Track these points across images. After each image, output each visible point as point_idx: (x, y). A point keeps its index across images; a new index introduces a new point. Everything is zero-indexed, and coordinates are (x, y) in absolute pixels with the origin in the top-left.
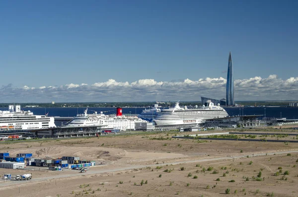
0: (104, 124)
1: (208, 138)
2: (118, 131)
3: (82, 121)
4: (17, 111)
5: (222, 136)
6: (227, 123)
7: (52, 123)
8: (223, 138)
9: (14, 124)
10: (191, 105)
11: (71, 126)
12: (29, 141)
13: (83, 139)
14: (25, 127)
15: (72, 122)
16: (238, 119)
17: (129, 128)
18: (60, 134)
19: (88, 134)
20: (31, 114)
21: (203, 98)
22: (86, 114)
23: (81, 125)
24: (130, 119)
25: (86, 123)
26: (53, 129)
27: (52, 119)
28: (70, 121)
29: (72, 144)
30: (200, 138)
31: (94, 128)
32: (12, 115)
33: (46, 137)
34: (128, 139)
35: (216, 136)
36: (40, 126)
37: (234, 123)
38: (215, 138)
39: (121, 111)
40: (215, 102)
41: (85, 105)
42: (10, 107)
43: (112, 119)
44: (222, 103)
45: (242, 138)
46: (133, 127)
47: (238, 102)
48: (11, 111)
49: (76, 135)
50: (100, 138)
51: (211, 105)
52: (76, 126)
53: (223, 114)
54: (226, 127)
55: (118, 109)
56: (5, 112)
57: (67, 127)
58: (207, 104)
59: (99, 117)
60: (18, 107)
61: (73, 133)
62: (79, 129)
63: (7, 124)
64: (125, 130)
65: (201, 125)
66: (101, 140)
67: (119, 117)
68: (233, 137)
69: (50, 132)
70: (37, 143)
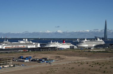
0: (58, 46)
1: (97, 52)
2: (63, 49)
3: (50, 45)
4: (26, 41)
5: (102, 51)
6: (105, 46)
7: (39, 46)
8: (103, 52)
9: (25, 46)
11: (46, 47)
12: (30, 52)
13: (50, 52)
14: (29, 47)
15: (47, 45)
16: (109, 45)
17: (67, 48)
18: (42, 50)
19: (52, 50)
20: (31, 42)
21: (95, 37)
22: (51, 43)
23: (50, 46)
24: (68, 45)
25: (51, 46)
26: (39, 48)
27: (39, 44)
28: (45, 45)
29: (46, 53)
30: (94, 52)
31: (54, 48)
32: (24, 42)
33: (37, 51)
34: (67, 52)
35: (100, 51)
36: (34, 47)
37: (107, 46)
38: (100, 52)
39: (64, 41)
40: (100, 39)
42: (24, 40)
43: (61, 44)
44: (103, 39)
45: (110, 52)
46: (69, 47)
47: (109, 39)
48: (24, 41)
49: (48, 50)
50: (57, 51)
51: (99, 40)
52: (48, 47)
53: (103, 43)
54: (104, 48)
55: (63, 41)
56: (22, 41)
57: (44, 47)
58: (97, 39)
59: (56, 43)
60: (27, 40)
61: (46, 49)
63: (22, 46)
64: (66, 48)
65: (94, 47)
67: (64, 43)
68: (106, 51)
70: (33, 53)
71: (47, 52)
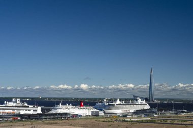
0: (72, 111)
1: (138, 122)
2: (81, 116)
3: (58, 109)
4: (18, 102)
5: (146, 120)
6: (150, 112)
7: (39, 111)
8: (147, 122)
9: (16, 111)
10: (127, 101)
11: (51, 112)
12: (24, 121)
13: (58, 121)
14: (22, 112)
15: (53, 110)
16: (157, 110)
17: (87, 114)
18: (44, 117)
19: (62, 118)
20: (26, 104)
21: (134, 96)
22: (61, 105)
23: (58, 112)
24: (89, 109)
25: (60, 111)
26: (40, 114)
27: (39, 108)
28: (50, 110)
29: (51, 124)
30: (132, 122)
31: (66, 114)
32: (14, 105)
33: (35, 119)
34: (88, 121)
35: (142, 120)
36: (31, 112)
37: (154, 112)
38: (142, 122)
39: (83, 104)
40: (142, 99)
41: (60, 99)
42: (13, 100)
43: (77, 109)
44: (147, 100)
45: (160, 122)
46: (90, 114)
47: (157, 99)
48: (14, 102)
49: (54, 118)
50: (70, 121)
51: (140, 101)
52: (55, 112)
53: (147, 107)
54: (149, 115)
55: (81, 102)
56: (10, 103)
57: (49, 113)
58: (137, 100)
59: (69, 107)
60: (18, 100)
61: (52, 117)
62: (56, 114)
63: (11, 111)
64: (85, 116)
65: (133, 113)
66: (70, 122)
67: (82, 107)
68: (152, 121)
69: (38, 116)
70: (29, 123)
71: (53, 122)
